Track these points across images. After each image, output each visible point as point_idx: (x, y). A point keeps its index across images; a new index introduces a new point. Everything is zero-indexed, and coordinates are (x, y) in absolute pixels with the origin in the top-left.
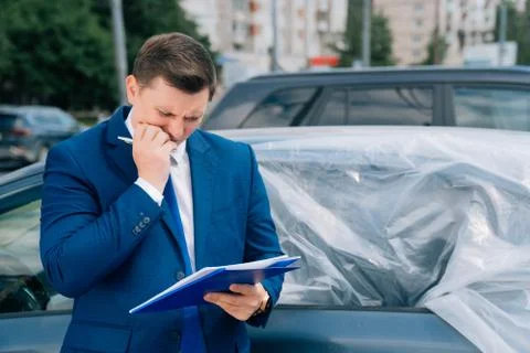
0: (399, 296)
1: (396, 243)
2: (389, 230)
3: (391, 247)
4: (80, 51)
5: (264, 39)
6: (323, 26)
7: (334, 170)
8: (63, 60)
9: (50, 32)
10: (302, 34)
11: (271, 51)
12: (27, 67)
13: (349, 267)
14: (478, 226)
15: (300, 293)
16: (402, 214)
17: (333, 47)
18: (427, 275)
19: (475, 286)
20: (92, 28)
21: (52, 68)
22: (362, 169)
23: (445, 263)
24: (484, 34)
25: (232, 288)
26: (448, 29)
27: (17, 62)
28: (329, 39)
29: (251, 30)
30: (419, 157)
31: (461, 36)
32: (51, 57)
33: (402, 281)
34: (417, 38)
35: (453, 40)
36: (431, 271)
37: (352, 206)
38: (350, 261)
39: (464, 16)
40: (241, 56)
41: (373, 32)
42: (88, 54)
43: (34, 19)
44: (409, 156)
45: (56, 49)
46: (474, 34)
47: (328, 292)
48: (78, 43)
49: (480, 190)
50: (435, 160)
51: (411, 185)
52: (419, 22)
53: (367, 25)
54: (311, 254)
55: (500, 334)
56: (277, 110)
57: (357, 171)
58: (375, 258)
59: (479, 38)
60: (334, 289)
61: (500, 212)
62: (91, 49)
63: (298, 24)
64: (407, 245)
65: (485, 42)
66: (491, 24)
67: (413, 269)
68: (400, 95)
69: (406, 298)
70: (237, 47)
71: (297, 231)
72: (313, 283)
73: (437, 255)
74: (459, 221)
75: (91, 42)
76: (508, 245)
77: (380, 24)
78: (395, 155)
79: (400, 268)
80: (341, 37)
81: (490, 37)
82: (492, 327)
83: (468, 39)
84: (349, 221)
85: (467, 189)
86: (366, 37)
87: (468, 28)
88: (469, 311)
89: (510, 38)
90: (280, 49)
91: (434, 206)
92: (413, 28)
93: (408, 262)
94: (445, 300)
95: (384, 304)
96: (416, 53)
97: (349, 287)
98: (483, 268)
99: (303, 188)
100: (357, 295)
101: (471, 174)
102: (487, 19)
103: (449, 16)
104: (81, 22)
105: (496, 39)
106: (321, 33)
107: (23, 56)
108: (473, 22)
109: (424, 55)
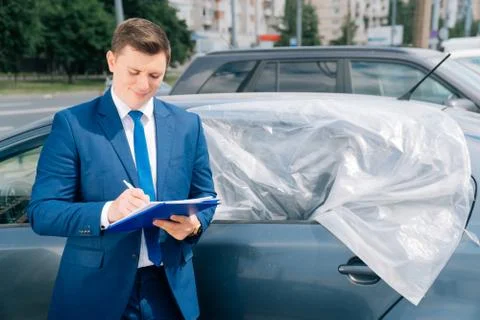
0: (298, 213)
1: (296, 177)
2: (292, 167)
3: (293, 179)
4: (92, 30)
5: (225, 23)
6: (268, 12)
7: (255, 125)
8: (80, 37)
9: (71, 17)
10: (253, 18)
11: (231, 30)
12: (54, 41)
13: (264, 194)
14: (351, 163)
15: (230, 212)
16: (301, 157)
17: (275, 27)
18: (318, 198)
19: (347, 205)
20: (101, 14)
21: (73, 43)
22: (274, 125)
23: (329, 190)
24: (381, 19)
25: (172, 217)
26: (357, 15)
27: (48, 38)
28: (272, 22)
29: (217, 15)
30: (312, 116)
31: (366, 20)
32: (71, 35)
33: (300, 203)
34: (335, 21)
35: (360, 22)
36: (320, 195)
37: (268, 150)
38: (265, 190)
39: (368, 6)
40: (209, 34)
41: (304, 17)
42: (97, 33)
43: (59, 7)
44: (307, 116)
45: (75, 29)
46: (374, 19)
47: (249, 211)
48: (90, 25)
49: (353, 139)
50: (325, 118)
51: (307, 136)
52: (337, 11)
53: (300, 11)
54: (238, 185)
55: (361, 235)
56: (231, 76)
57: (270, 126)
58: (282, 187)
59: (378, 22)
60: (254, 209)
61: (365, 154)
62: (100, 29)
63: (250, 10)
64: (305, 178)
65: (383, 25)
66: (386, 12)
67: (308, 195)
68: (319, 65)
69: (303, 215)
70: (206, 27)
71: (228, 169)
72: (240, 205)
73: (323, 185)
74: (339, 161)
75: (100, 24)
76: (369, 176)
77: (309, 11)
78: (297, 114)
79: (299, 194)
80: (281, 20)
81: (385, 22)
82: (356, 231)
83: (371, 23)
84: (265, 161)
85: (345, 139)
86: (299, 21)
87: (371, 15)
88: (342, 221)
89: (399, 22)
90: (237, 28)
91: (323, 150)
92: (333, 14)
93: (304, 190)
94: (327, 215)
95: (288, 219)
96: (335, 32)
97: (264, 207)
98: (353, 192)
99: (233, 139)
100: (270, 213)
101: (348, 128)
102: (383, 8)
103: (357, 6)
104: (92, 10)
105: (390, 24)
106: (267, 17)
107: (52, 34)
108: (374, 11)
109: (340, 34)
